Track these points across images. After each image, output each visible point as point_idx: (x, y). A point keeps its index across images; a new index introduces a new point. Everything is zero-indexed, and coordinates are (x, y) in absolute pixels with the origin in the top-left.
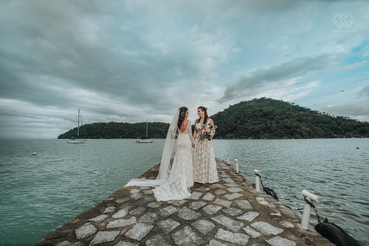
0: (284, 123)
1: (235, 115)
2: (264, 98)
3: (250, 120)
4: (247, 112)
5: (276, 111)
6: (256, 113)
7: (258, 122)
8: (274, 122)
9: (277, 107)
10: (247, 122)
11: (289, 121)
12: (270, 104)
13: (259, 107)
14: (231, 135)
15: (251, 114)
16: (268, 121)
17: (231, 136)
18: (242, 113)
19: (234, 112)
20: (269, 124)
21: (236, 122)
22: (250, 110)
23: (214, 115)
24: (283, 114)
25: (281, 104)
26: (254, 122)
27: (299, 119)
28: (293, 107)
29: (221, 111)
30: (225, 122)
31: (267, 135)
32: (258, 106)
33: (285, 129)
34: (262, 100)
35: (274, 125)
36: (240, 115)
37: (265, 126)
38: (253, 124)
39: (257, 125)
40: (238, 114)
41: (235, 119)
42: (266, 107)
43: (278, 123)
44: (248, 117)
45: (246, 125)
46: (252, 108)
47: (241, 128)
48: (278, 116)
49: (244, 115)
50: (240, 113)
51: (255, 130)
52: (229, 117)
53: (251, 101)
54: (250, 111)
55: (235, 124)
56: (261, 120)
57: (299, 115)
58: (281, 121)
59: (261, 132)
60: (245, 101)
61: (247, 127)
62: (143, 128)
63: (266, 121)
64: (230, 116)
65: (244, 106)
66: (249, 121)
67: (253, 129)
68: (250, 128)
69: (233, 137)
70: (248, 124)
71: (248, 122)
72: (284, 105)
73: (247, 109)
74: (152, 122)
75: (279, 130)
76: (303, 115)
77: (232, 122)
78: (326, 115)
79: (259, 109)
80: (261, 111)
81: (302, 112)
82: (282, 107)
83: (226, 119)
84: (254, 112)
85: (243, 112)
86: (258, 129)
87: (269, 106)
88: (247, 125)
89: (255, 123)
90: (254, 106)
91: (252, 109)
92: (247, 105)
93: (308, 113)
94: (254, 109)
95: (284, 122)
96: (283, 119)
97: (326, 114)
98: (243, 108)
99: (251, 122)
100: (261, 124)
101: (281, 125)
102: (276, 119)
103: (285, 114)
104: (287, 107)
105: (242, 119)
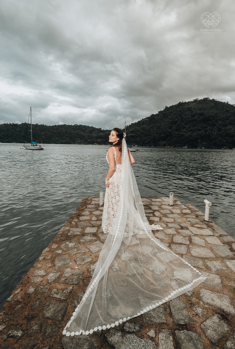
0: (227, 130)
1: (170, 119)
2: (207, 98)
3: (188, 126)
4: (185, 116)
5: (219, 115)
6: (196, 117)
7: (197, 129)
8: (215, 129)
9: (220, 111)
10: (184, 128)
11: (233, 129)
12: (213, 107)
13: (200, 109)
14: (164, 142)
15: (190, 118)
16: (208, 128)
17: (164, 144)
18: (179, 117)
19: (170, 115)
20: (209, 131)
21: (171, 128)
22: (189, 113)
23: (146, 118)
24: (227, 119)
25: (226, 107)
26: (192, 128)
29: (155, 114)
30: (159, 126)
31: (205, 143)
32: (198, 109)
33: (227, 137)
34: (205, 101)
35: (214, 132)
36: (176, 119)
37: (205, 133)
38: (191, 130)
39: (195, 132)
40: (175, 118)
41: (171, 124)
42: (208, 111)
43: (219, 130)
44: (185, 121)
45: (182, 132)
46: (191, 110)
47: (176, 134)
48: (220, 122)
49: (181, 119)
50: (177, 117)
51: (193, 137)
52: (164, 121)
53: (192, 102)
54: (188, 115)
55: (170, 130)
56: (200, 125)
58: (223, 127)
59: (199, 140)
60: (184, 102)
61: (184, 134)
62: (62, 131)
63: (206, 127)
64: (165, 119)
65: (183, 108)
66: (187, 127)
67: (191, 136)
68: (187, 135)
69: (167, 145)
70: (185, 130)
71: (186, 128)
72: (229, 109)
73: (185, 111)
74: (72, 125)
75: (220, 138)
77: (167, 127)
79: (200, 112)
80: (202, 114)
82: (227, 111)
83: (159, 123)
84: (193, 116)
85: (180, 116)
86: (196, 136)
87: (212, 109)
88: (184, 132)
89: (193, 129)
90: (194, 108)
91: (192, 112)
92: (186, 106)
94: (193, 112)
95: (227, 129)
96: (225, 126)
98: (181, 111)
99: (189, 127)
100: (200, 130)
101: (223, 132)
102: (218, 126)
103: (229, 120)
104: (232, 111)
105: (178, 123)
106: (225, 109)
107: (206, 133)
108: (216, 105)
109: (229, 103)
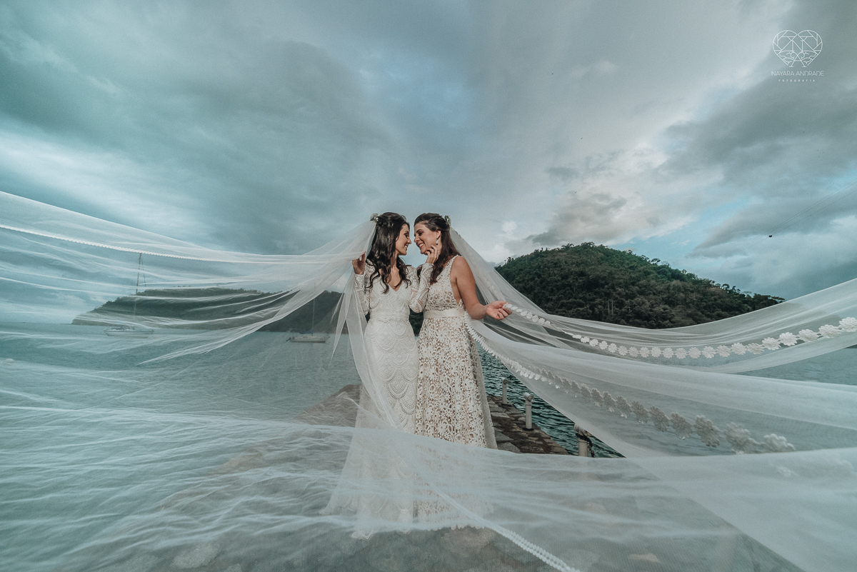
0: (635, 306)
1: (519, 282)
2: (590, 243)
3: (556, 296)
4: (549, 276)
5: (617, 276)
6: (570, 280)
7: (574, 302)
8: (610, 303)
9: (618, 267)
10: (548, 301)
11: (647, 303)
12: (602, 259)
13: (578, 265)
15: (559, 280)
16: (598, 300)
18: (536, 279)
19: (518, 274)
20: (600, 307)
22: (556, 272)
24: (633, 284)
25: (628, 259)
26: (565, 301)
27: (669, 297)
28: (654, 269)
32: (574, 263)
33: (636, 320)
34: (585, 248)
35: (611, 309)
36: (531, 283)
37: (591, 311)
38: (563, 305)
39: (571, 309)
40: (528, 281)
42: (593, 267)
43: (620, 305)
44: (550, 288)
46: (560, 266)
48: (620, 290)
49: (541, 282)
50: (533, 279)
53: (560, 251)
54: (555, 275)
56: (581, 295)
57: (668, 289)
58: (627, 299)
60: (544, 250)
63: (593, 300)
65: (542, 262)
66: (554, 298)
70: (550, 305)
71: (552, 300)
72: (635, 264)
73: (549, 268)
76: (678, 289)
78: (731, 291)
79: (577, 269)
80: (582, 274)
81: (675, 282)
82: (632, 268)
84: (565, 277)
85: (539, 276)
87: (601, 264)
89: (567, 303)
90: (566, 263)
91: (562, 269)
92: (549, 258)
93: (689, 285)
94: (565, 269)
95: (635, 303)
96: (632, 296)
97: (731, 288)
98: (540, 267)
99: (559, 299)
100: (581, 305)
101: (628, 309)
102: (617, 296)
103: (637, 286)
104: (642, 268)
105: (536, 291)
106: (628, 264)
107: (593, 310)
108: (608, 256)
109: (633, 253)
